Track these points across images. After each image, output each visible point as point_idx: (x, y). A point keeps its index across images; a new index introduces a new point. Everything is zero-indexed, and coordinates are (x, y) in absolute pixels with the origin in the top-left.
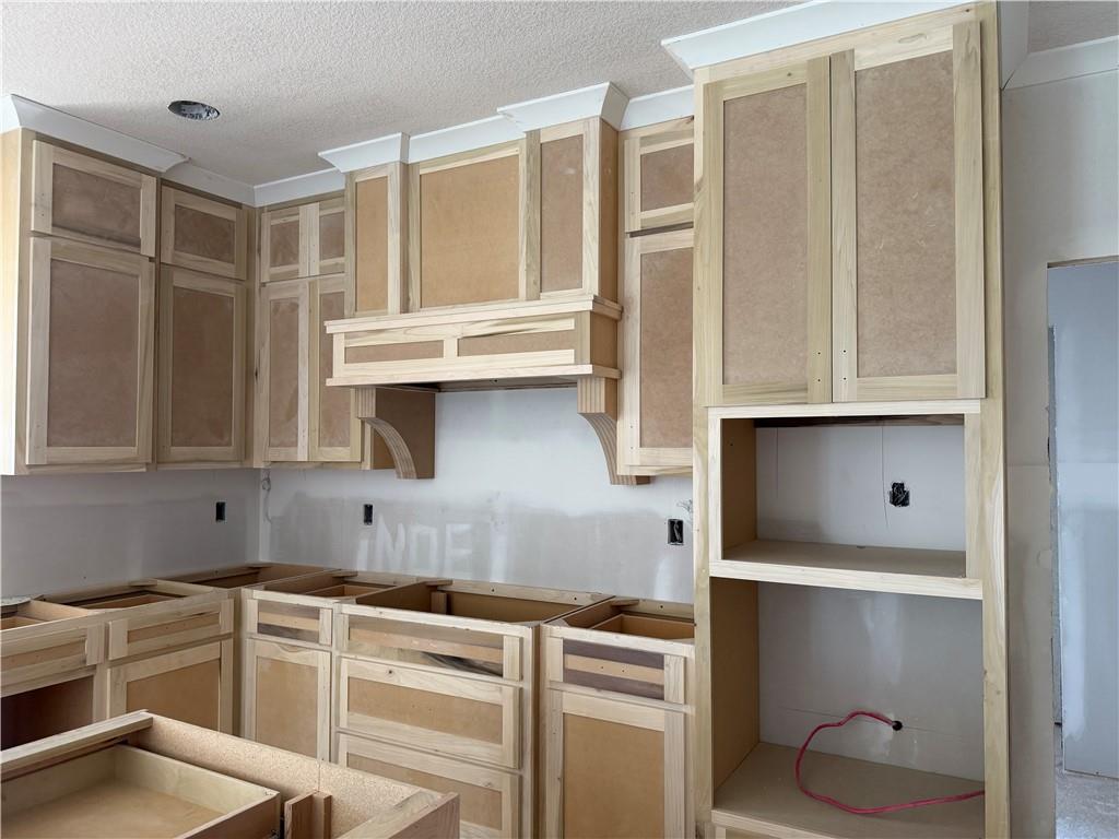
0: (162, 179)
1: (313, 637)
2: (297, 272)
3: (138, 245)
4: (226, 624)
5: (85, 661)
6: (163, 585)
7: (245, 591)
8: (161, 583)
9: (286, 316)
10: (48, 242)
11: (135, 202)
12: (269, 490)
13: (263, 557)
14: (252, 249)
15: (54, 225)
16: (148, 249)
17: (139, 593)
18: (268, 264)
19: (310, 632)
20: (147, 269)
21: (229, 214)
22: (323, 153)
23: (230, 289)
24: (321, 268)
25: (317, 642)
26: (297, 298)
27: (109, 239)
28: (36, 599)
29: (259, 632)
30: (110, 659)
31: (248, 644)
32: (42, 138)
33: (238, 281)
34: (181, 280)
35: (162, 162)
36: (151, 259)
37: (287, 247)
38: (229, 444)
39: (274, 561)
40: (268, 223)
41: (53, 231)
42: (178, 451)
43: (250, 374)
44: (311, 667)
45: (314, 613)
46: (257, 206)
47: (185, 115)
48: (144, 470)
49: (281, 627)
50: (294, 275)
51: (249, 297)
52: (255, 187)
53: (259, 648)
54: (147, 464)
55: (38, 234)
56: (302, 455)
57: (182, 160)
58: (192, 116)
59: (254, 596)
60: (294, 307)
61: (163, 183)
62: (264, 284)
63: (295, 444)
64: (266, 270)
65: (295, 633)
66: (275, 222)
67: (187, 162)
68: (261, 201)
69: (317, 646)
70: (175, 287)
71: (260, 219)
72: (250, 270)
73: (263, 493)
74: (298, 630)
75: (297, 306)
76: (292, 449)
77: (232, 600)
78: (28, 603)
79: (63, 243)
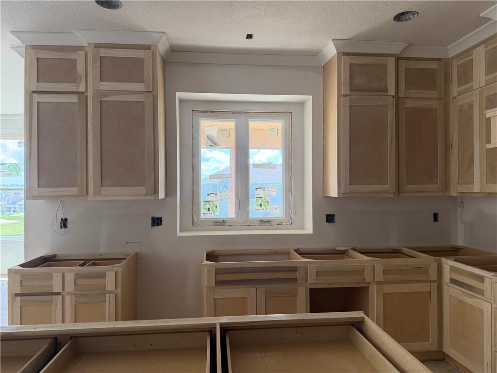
0: (398, 57)
1: (481, 292)
2: (472, 87)
3: (387, 91)
4: (434, 276)
5: (364, 280)
6: (405, 250)
7: (444, 260)
8: (405, 249)
9: (466, 113)
10: (348, 98)
11: (385, 71)
12: (462, 208)
13: (460, 242)
14: (447, 80)
15: (350, 90)
16: (392, 92)
17: (395, 253)
18: (457, 86)
19: (478, 289)
20: (391, 102)
21: (434, 65)
22: (483, 13)
23: (435, 104)
24: (486, 81)
25: (483, 295)
26: (473, 101)
27: (374, 91)
28: (351, 249)
29: (450, 282)
30: (376, 280)
31: (445, 287)
32: (345, 54)
33: (440, 99)
34: (409, 104)
35: (396, 49)
36: (393, 97)
37: (466, 74)
38: (436, 183)
39: (466, 246)
40: (456, 64)
41: (350, 93)
42: (410, 187)
43: (448, 146)
44: (480, 309)
45: (481, 279)
46: (450, 57)
47: (402, 21)
48: (392, 196)
49: (462, 283)
50: (471, 89)
51: (446, 107)
52: (448, 47)
53: (451, 292)
54: (394, 193)
55: (344, 96)
56: (476, 188)
57: (406, 45)
58: (406, 20)
59: (448, 263)
60: (471, 107)
61: (398, 59)
62: (454, 98)
63: (473, 183)
64: (455, 90)
65: (470, 288)
66: (459, 63)
67: (409, 45)
68: (452, 54)
69: (482, 298)
70: (406, 108)
71: (452, 63)
72: (447, 91)
73: (459, 209)
74: (472, 286)
75: (473, 106)
76: (471, 186)
77: (436, 263)
78: (348, 250)
79: (354, 97)
